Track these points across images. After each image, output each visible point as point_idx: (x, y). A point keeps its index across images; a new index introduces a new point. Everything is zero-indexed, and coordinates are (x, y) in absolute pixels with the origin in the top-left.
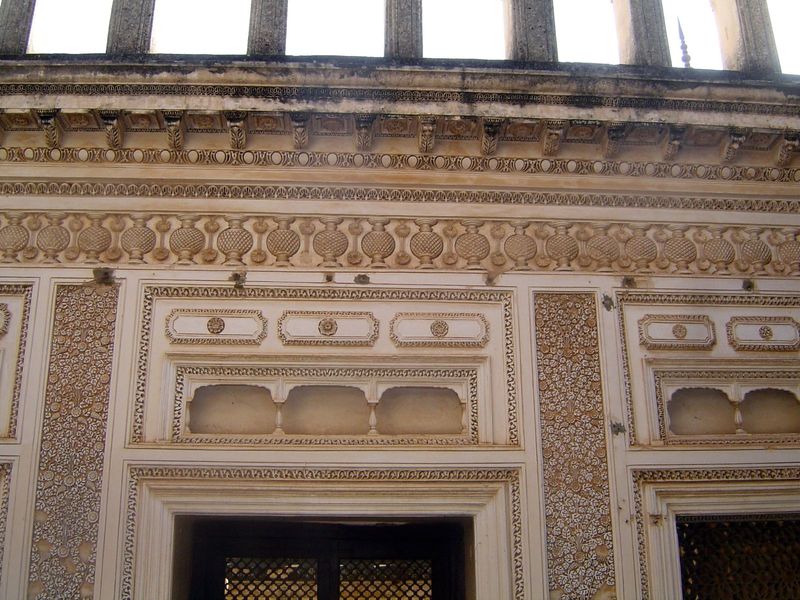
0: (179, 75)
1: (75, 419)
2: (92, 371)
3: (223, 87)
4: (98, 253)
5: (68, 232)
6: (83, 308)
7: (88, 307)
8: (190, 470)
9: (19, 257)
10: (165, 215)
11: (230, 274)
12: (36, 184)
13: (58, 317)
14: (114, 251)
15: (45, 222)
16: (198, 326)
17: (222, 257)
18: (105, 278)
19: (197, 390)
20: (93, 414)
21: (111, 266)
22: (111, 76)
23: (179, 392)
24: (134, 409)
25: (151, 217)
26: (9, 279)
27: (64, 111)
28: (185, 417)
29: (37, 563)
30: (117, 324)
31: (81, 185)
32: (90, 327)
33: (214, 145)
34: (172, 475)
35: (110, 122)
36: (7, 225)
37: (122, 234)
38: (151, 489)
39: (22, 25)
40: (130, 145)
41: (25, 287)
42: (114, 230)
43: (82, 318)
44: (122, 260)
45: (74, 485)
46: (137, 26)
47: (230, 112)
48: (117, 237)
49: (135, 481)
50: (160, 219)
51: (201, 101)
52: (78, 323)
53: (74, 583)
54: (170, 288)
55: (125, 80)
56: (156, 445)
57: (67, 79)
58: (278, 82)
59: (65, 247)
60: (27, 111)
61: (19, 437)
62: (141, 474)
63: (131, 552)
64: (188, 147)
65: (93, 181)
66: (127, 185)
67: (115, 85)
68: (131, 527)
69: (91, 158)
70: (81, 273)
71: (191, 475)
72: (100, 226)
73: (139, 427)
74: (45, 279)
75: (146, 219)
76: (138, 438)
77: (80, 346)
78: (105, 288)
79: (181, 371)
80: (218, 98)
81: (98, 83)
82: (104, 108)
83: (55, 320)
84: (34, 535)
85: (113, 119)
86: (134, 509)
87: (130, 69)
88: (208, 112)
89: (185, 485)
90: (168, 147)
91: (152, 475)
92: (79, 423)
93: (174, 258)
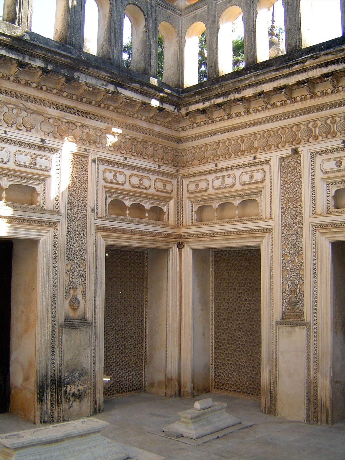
0: (302, 65)
1: (292, 209)
2: (295, 189)
3: (320, 64)
4: (292, 142)
5: (295, 132)
6: (290, 165)
7: (291, 165)
8: (334, 224)
9: (266, 149)
10: (314, 121)
11: (342, 141)
12: (266, 119)
13: (282, 170)
14: (298, 140)
15: (272, 133)
16: (331, 165)
17: (339, 133)
18: (295, 152)
19: (336, 191)
20: (298, 206)
21: (297, 147)
22: (277, 72)
23: (328, 193)
24: (311, 202)
25: (310, 122)
26: (262, 159)
27: (265, 91)
28: (332, 203)
29: (284, 263)
30: (302, 170)
31: (282, 116)
32: (293, 172)
33: (326, 87)
34: (328, 227)
35: (282, 90)
36: (260, 137)
37: (300, 132)
38: (320, 233)
39: (253, 50)
40: (294, 96)
41: (269, 160)
42: (297, 131)
43: (290, 169)
44: (301, 143)
45: (294, 234)
46: (295, 36)
47: (325, 74)
48: (298, 134)
49: (315, 230)
50: (313, 123)
51: (313, 73)
52: (288, 172)
53: (297, 270)
54: (320, 151)
55: (283, 72)
56: (321, 216)
57: (263, 78)
58: (341, 56)
59: (281, 142)
60: (252, 94)
61: (273, 218)
62: (317, 227)
63: (315, 257)
64: (316, 91)
65: (285, 113)
66: (298, 112)
67: (280, 76)
68: (315, 248)
69: (282, 105)
70: (287, 152)
71: (335, 226)
72: (292, 130)
73: (315, 209)
74: (275, 156)
75: (308, 124)
76: (314, 213)
77: (290, 181)
78: (296, 156)
79: (328, 184)
80: (320, 69)
81: (274, 76)
82: (278, 86)
83: (280, 172)
84: (282, 253)
85: (283, 89)
86: (315, 241)
87: (283, 68)
88: (317, 77)
89: (332, 230)
90: (308, 93)
91: (321, 227)
92: (293, 210)
93: (320, 138)
